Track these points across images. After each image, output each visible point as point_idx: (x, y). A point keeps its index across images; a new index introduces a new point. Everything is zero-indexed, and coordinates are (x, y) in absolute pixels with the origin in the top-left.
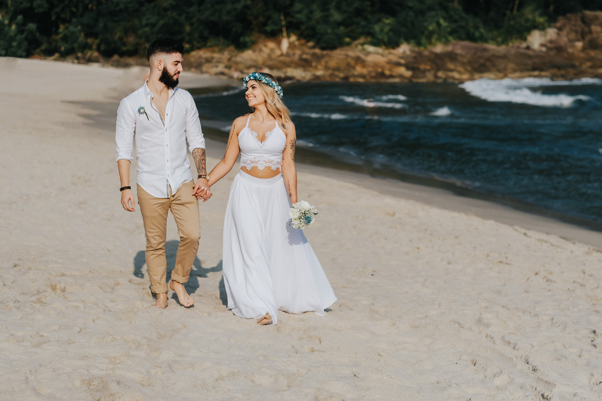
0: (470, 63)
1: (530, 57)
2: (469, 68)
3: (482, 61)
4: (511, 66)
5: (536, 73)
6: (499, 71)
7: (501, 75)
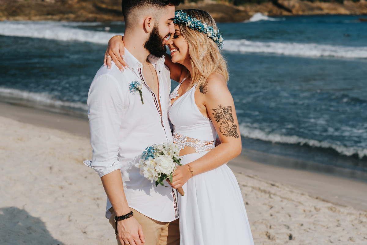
0: (6, 10)
1: (45, 6)
2: (6, 13)
3: (14, 9)
4: (33, 12)
5: (49, 17)
6: (26, 15)
7: (27, 18)
